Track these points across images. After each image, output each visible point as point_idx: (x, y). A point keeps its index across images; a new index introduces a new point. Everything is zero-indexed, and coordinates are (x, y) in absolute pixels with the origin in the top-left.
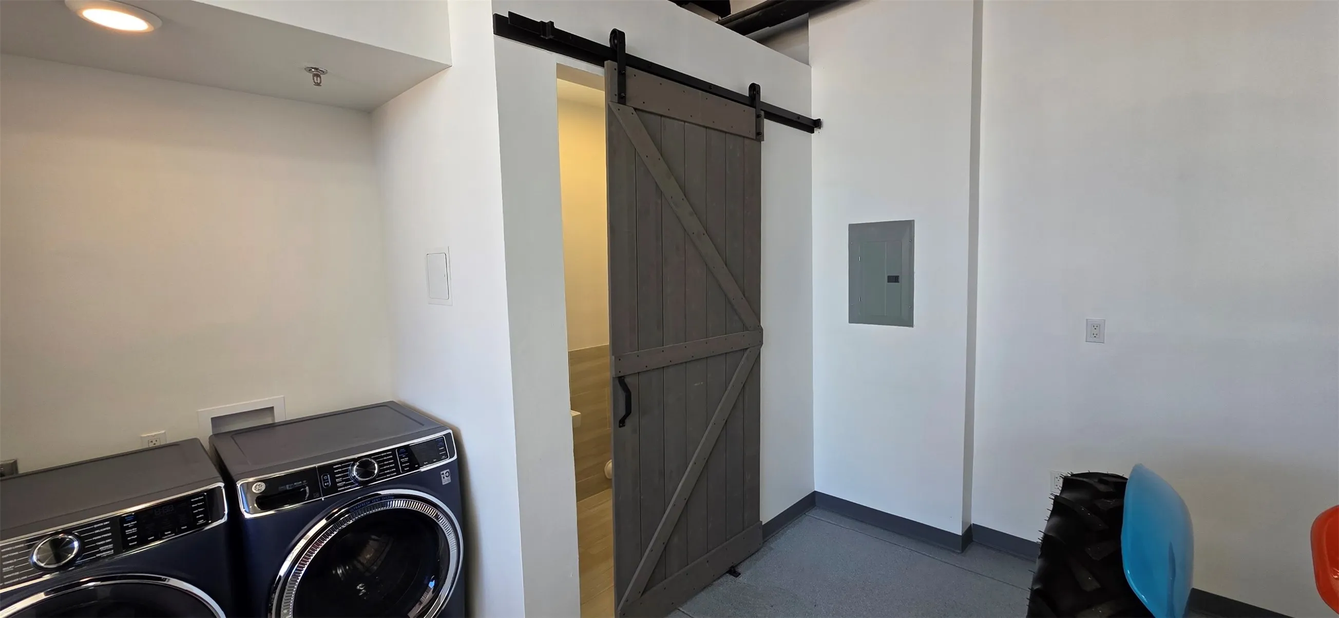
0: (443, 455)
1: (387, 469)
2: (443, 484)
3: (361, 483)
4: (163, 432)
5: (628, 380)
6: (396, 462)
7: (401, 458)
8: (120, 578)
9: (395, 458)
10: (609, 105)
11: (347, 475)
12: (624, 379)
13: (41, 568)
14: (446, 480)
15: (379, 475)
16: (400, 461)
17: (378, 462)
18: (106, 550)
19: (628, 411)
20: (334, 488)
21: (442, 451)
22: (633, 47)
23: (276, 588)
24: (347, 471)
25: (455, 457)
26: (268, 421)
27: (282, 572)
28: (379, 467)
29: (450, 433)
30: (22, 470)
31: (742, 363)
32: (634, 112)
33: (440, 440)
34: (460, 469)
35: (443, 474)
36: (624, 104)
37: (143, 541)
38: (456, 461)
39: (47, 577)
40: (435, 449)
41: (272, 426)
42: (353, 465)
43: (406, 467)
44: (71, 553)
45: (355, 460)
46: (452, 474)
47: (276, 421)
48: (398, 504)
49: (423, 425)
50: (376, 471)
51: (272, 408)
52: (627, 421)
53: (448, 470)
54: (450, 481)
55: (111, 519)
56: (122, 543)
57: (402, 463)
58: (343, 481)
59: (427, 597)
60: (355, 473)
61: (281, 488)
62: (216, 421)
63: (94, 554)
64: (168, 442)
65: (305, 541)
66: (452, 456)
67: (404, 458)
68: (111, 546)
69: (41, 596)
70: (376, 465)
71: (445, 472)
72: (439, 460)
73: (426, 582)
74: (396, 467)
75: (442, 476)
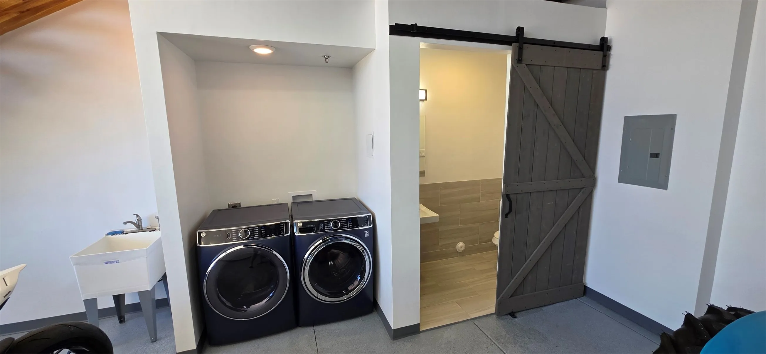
0: (366, 224)
1: (344, 226)
2: (365, 236)
3: (334, 230)
4: (278, 199)
5: (511, 196)
6: (347, 224)
7: (349, 222)
8: (261, 247)
9: (347, 222)
10: (512, 65)
11: (329, 226)
12: (509, 196)
13: (241, 238)
14: (367, 235)
15: (340, 228)
16: (349, 224)
17: (340, 223)
18: (257, 237)
19: (510, 210)
20: (324, 230)
21: (366, 222)
22: (528, 34)
23: (303, 263)
24: (329, 224)
25: (372, 226)
26: (310, 200)
27: (306, 256)
28: (341, 224)
29: (370, 215)
30: (242, 206)
31: (579, 195)
32: (526, 66)
33: (366, 217)
34: (374, 231)
35: (365, 232)
36: (521, 63)
37: (266, 236)
38: (372, 229)
39: (242, 241)
40: (365, 221)
41: (312, 202)
42: (332, 222)
43: (351, 226)
44: (248, 235)
45: (332, 220)
46: (369, 233)
47: (313, 200)
48: (348, 241)
49: (361, 210)
50: (339, 226)
51: (312, 195)
52: (509, 215)
53: (368, 231)
54: (368, 236)
55: (259, 227)
56: (261, 236)
57: (349, 225)
58: (327, 227)
59: (356, 283)
60: (331, 225)
61: (307, 226)
62: (294, 197)
63: (254, 237)
64: (280, 203)
65: (314, 247)
66: (370, 225)
67: (350, 222)
68: (258, 235)
69: (242, 247)
70: (339, 223)
71: (366, 231)
72: (365, 226)
73: (357, 276)
74: (347, 225)
75: (365, 233)
